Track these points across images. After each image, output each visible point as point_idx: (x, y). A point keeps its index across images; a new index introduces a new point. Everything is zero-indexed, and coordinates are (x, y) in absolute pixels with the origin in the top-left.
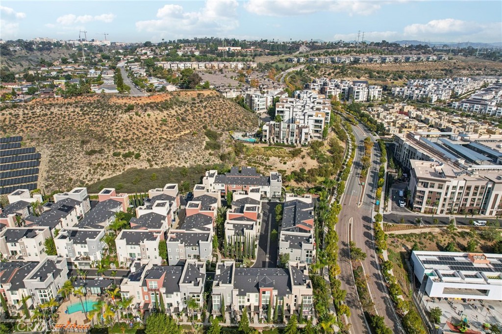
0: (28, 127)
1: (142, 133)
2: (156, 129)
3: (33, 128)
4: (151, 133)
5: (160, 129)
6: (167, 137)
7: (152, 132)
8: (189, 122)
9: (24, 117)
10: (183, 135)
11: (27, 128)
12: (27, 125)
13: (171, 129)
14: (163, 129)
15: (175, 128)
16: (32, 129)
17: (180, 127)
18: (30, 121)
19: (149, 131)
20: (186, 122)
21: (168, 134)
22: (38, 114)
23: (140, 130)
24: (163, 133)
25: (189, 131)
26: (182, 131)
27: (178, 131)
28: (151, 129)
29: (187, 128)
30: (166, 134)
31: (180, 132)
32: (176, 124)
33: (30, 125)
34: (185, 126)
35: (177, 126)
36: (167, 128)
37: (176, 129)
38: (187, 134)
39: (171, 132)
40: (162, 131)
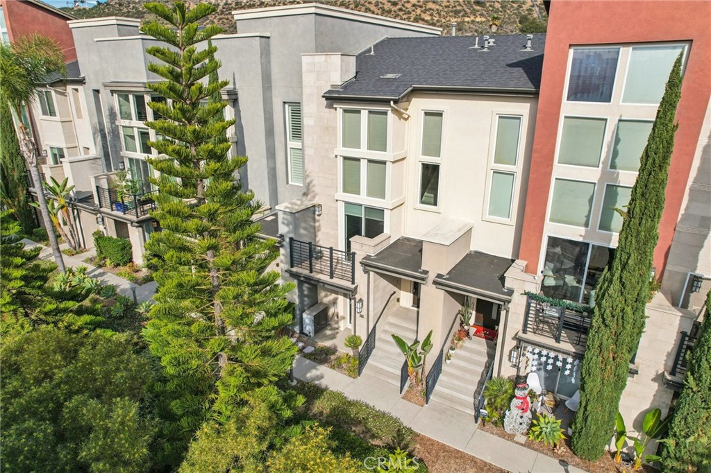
0: (222, 18)
1: (384, 10)
2: (414, 5)
3: (227, 19)
4: (400, 10)
5: (421, 7)
6: (432, 19)
7: (404, 9)
8: (491, 9)
9: (223, 8)
10: (468, 22)
11: (220, 19)
12: (223, 16)
13: (446, 10)
14: (428, 7)
15: (454, 9)
16: (226, 21)
17: (466, 10)
18: (227, 13)
19: (398, 7)
20: (483, 7)
21: (437, 15)
22: (243, 4)
23: (380, 5)
24: (425, 13)
25: (483, 19)
26: (469, 17)
27: (461, 14)
28: (403, 5)
29: (482, 15)
30: (431, 15)
31: (463, 16)
32: (460, 5)
33: (226, 17)
34: (478, 11)
35: (458, 8)
36: (438, 7)
37: (457, 12)
38: (478, 22)
39: (442, 13)
40: (426, 10)
